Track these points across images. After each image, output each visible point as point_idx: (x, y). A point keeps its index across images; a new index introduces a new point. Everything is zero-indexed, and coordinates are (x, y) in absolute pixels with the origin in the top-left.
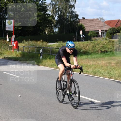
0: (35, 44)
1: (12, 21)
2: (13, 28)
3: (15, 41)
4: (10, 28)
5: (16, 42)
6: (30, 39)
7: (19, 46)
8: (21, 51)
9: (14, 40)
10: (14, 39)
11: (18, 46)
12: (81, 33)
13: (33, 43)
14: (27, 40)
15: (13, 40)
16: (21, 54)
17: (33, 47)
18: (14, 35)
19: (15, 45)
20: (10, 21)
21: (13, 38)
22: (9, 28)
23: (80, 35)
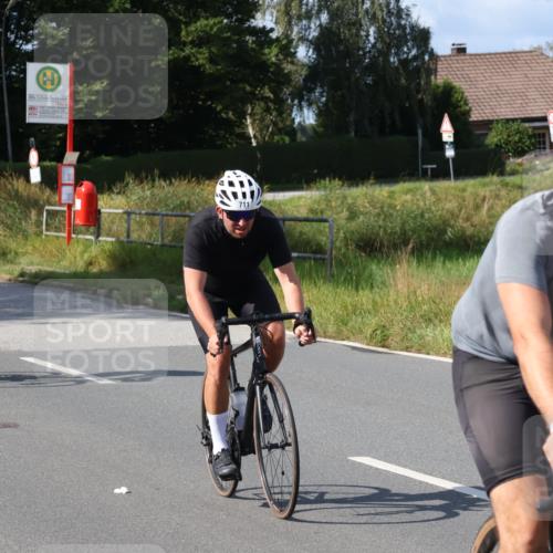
0: (186, 200)
1: (64, 70)
2: (67, 110)
3: (78, 183)
4: (53, 111)
5: (83, 189)
6: (156, 172)
7: (102, 210)
8: (113, 239)
9: (72, 177)
10: (71, 171)
11: (99, 212)
12: (447, 131)
13: (180, 190)
14: (144, 175)
15: (68, 174)
16: (113, 257)
17: (175, 216)
18: (75, 150)
19: (78, 205)
21: (69, 165)
22: (45, 110)
23: (441, 145)
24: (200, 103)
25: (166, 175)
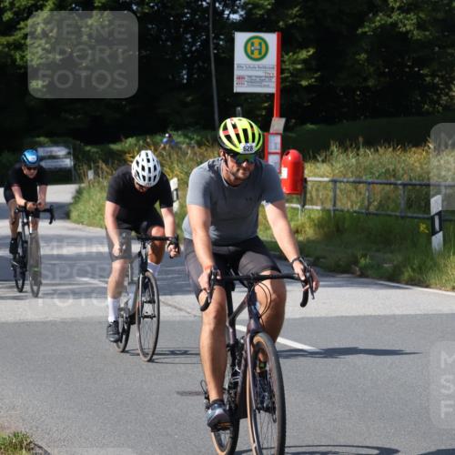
0: (391, 167)
1: (272, 39)
2: (274, 80)
3: (284, 151)
4: (260, 80)
5: (290, 158)
6: (361, 139)
7: (309, 179)
8: (319, 208)
9: (279, 146)
10: (278, 140)
11: (305, 181)
13: (385, 158)
14: (348, 143)
15: (275, 143)
16: (320, 225)
17: (381, 184)
18: (281, 116)
19: (284, 173)
20: (256, 42)
21: (277, 134)
22: (252, 81)
24: (407, 70)
25: (371, 143)
